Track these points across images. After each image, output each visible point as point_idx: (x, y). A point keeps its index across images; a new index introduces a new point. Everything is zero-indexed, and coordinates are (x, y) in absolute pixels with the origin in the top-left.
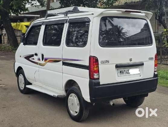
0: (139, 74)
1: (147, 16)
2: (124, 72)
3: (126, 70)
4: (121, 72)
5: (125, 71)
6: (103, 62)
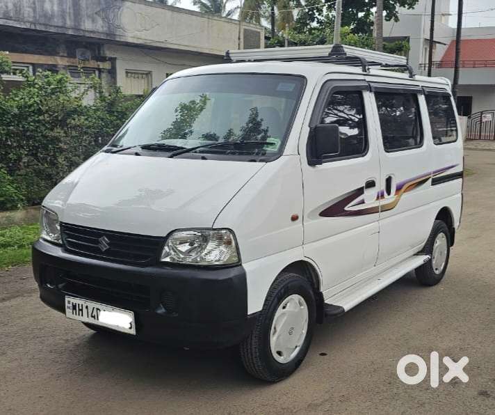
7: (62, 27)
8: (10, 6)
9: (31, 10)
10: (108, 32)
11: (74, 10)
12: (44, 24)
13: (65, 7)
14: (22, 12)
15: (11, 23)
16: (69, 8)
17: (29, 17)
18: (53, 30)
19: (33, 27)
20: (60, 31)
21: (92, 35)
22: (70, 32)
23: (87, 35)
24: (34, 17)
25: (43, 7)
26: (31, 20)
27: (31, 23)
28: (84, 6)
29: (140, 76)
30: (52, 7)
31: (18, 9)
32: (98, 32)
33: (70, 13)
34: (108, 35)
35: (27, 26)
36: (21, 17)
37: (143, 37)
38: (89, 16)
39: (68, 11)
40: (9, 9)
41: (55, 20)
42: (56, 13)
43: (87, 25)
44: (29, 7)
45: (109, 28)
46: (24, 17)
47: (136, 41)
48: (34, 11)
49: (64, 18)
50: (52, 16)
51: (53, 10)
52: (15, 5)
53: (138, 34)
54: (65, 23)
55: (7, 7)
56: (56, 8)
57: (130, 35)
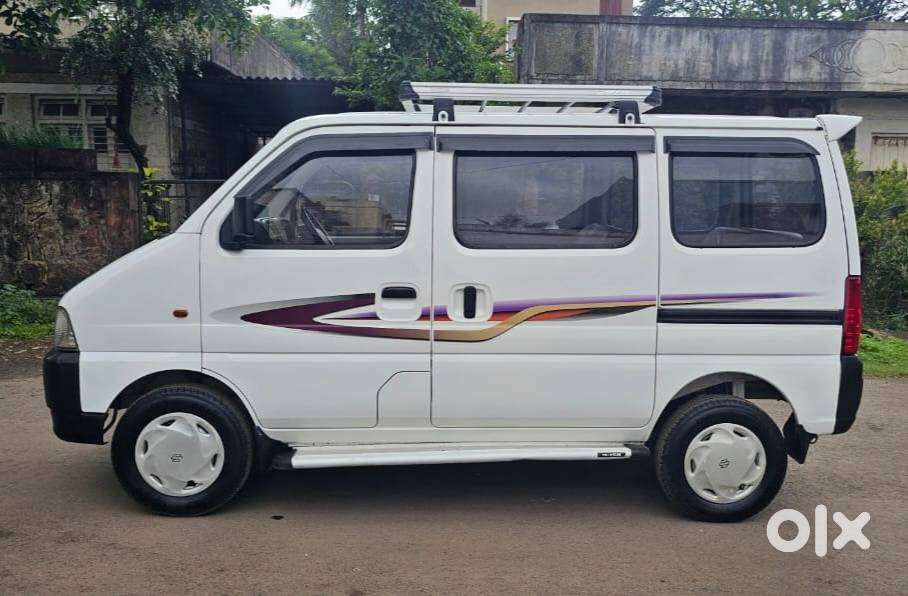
7: (753, 82)
8: (681, 63)
9: (709, 64)
10: (828, 81)
11: (774, 56)
12: (726, 82)
13: (760, 54)
14: (696, 69)
15: (679, 86)
16: (768, 54)
17: (705, 74)
18: (738, 87)
19: (709, 87)
20: (748, 88)
21: (800, 88)
22: (765, 88)
23: (792, 88)
24: (713, 73)
25: (727, 58)
26: (708, 77)
27: (706, 81)
28: (792, 48)
29: (901, 142)
30: (741, 56)
31: (692, 65)
32: (813, 83)
33: (767, 61)
34: (827, 84)
35: (702, 86)
36: (694, 75)
37: (896, 81)
38: (798, 62)
39: (765, 58)
40: (680, 67)
41: (744, 73)
42: (745, 65)
43: (794, 74)
44: (707, 61)
45: (831, 73)
46: (698, 75)
47: (878, 89)
48: (714, 65)
49: (756, 69)
50: (740, 68)
51: (742, 60)
52: (687, 62)
53: (886, 77)
54: (759, 76)
55: (676, 66)
56: (746, 57)
57: (869, 80)
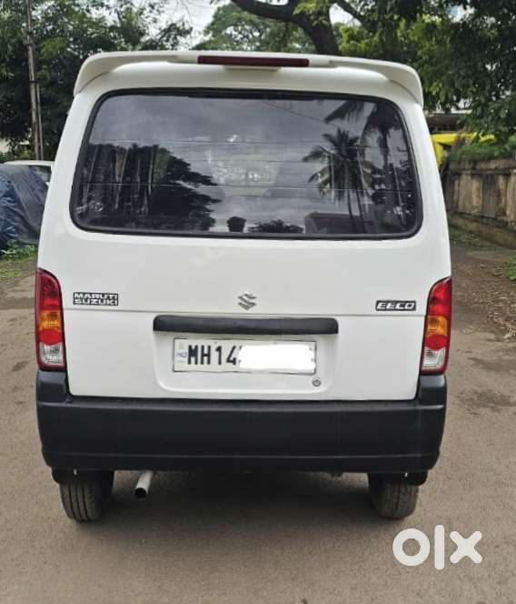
0: (311, 374)
1: (396, 83)
2: (214, 355)
3: (227, 345)
4: (192, 352)
5: (219, 349)
6: (84, 299)
